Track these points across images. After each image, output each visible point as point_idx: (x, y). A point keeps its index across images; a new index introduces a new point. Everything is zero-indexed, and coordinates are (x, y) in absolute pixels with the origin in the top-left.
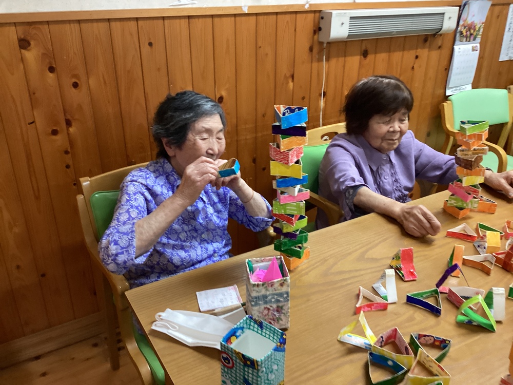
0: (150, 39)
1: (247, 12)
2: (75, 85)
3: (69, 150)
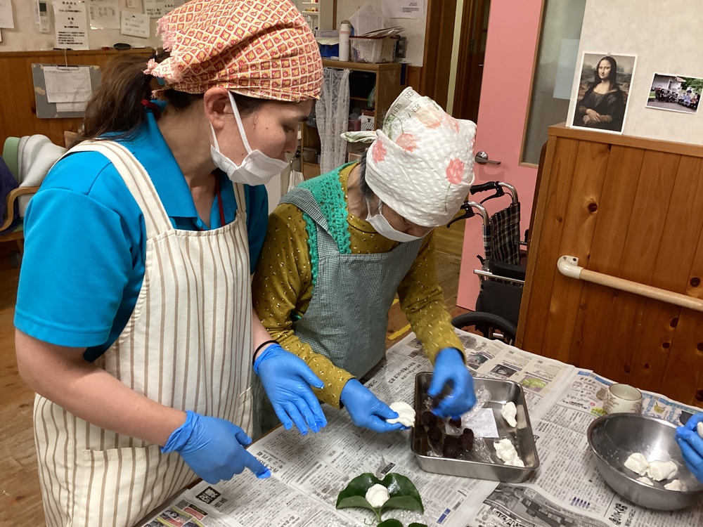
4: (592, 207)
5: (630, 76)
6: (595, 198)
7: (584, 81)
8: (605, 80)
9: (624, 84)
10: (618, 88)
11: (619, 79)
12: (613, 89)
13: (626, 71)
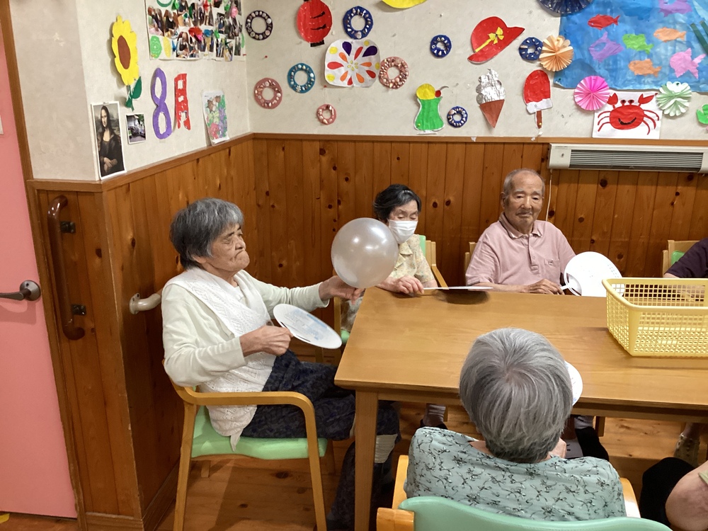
1: (475, 141)
4: (133, 243)
5: (118, 120)
6: (132, 235)
8: (106, 127)
10: (115, 133)
11: (112, 125)
12: (112, 134)
13: (115, 117)
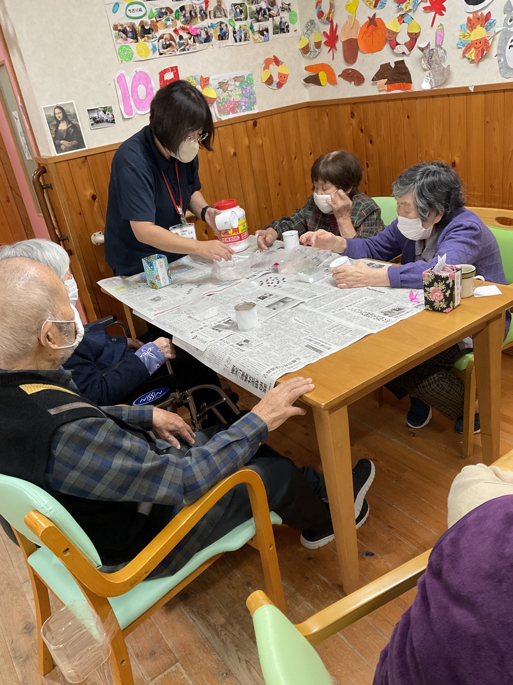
0: (408, 113)
1: (473, 91)
2: (371, 142)
3: (367, 182)
4: (94, 197)
5: (75, 114)
6: (92, 192)
7: (51, 125)
8: (62, 120)
9: (74, 120)
10: (72, 123)
11: (69, 118)
12: (69, 124)
13: (72, 112)
